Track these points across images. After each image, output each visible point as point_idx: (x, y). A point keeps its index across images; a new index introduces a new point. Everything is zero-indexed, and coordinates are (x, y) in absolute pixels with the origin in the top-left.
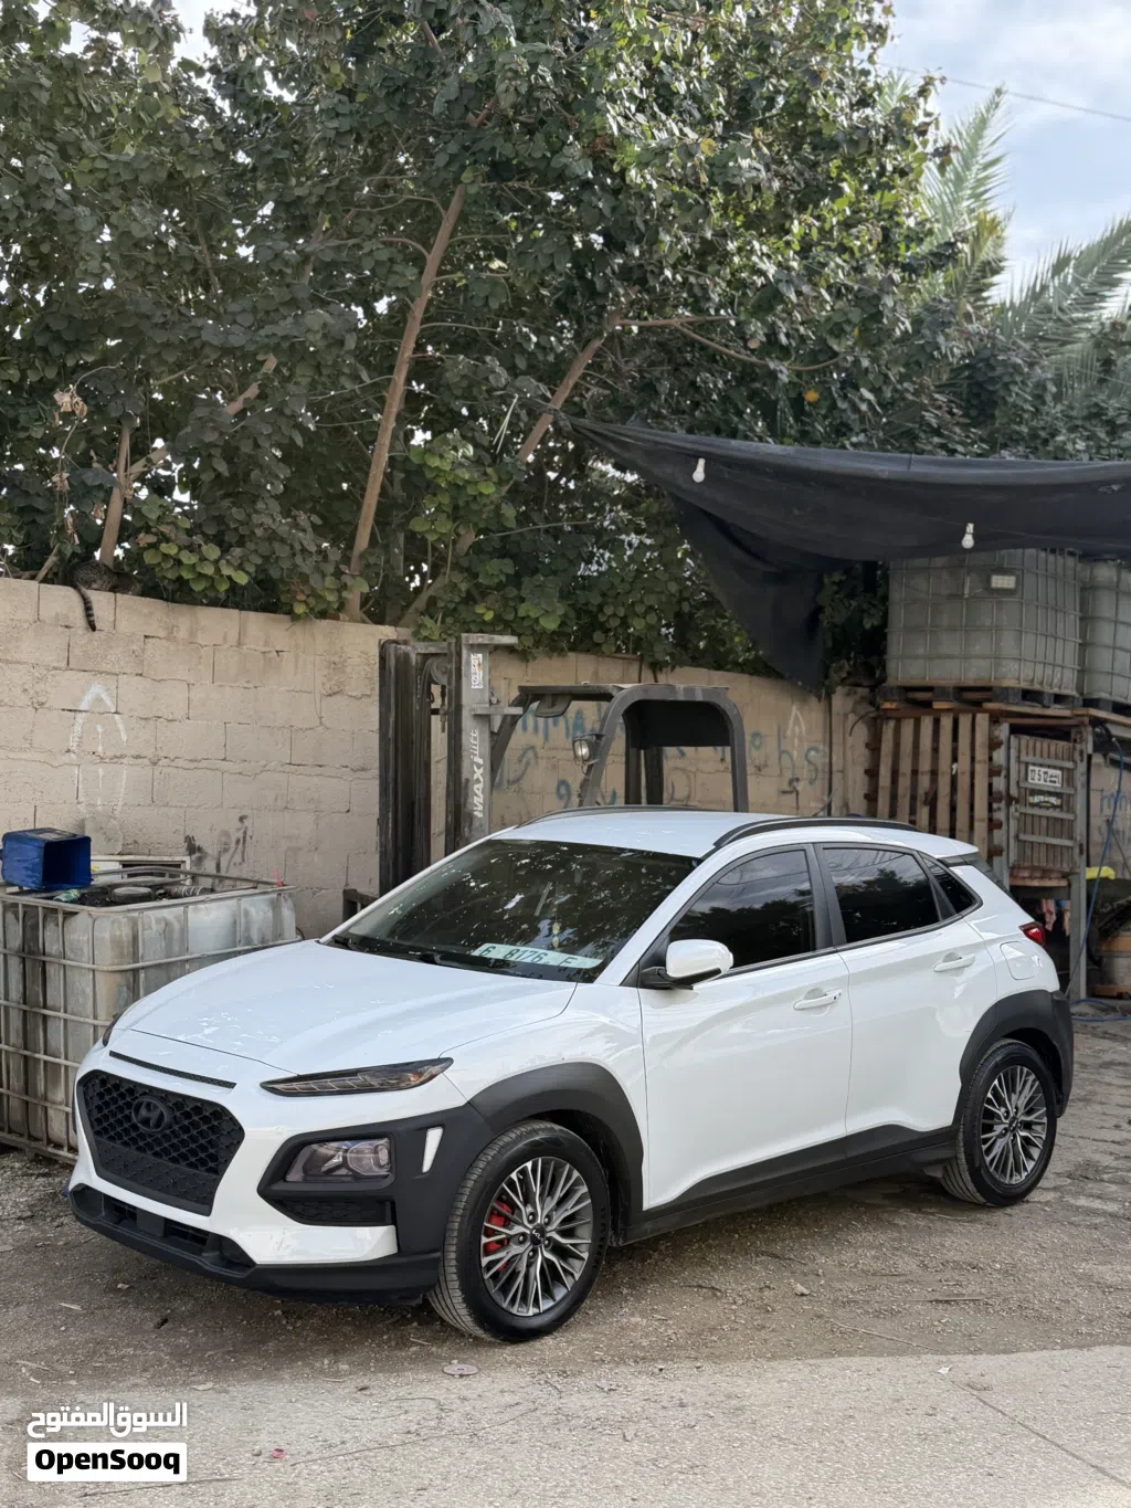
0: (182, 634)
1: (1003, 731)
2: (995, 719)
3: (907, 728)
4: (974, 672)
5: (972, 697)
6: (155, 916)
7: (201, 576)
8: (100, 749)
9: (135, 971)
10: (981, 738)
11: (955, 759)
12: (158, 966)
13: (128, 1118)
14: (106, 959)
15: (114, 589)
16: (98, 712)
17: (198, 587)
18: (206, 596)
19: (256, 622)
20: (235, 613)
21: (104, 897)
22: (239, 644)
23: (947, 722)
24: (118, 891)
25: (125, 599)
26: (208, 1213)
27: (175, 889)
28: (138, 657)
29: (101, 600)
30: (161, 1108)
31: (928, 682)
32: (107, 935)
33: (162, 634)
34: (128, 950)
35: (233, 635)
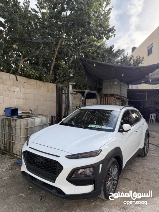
0: (29, 82)
1: (115, 99)
2: (114, 97)
3: (105, 98)
4: (112, 92)
5: (112, 95)
6: (30, 120)
7: (32, 74)
8: (18, 97)
9: (27, 129)
10: (113, 99)
11: (110, 102)
12: (30, 128)
13: (34, 161)
14: (23, 127)
15: (20, 76)
16: (18, 92)
17: (32, 76)
18: (33, 78)
19: (38, 82)
20: (36, 80)
21: (21, 117)
22: (36, 84)
23: (109, 98)
24: (23, 116)
25: (22, 77)
26: (54, 182)
27: (31, 116)
28: (23, 85)
29: (18, 77)
30: (42, 160)
31: (107, 93)
32: (23, 123)
33: (26, 82)
34: (26, 125)
35: (36, 83)
